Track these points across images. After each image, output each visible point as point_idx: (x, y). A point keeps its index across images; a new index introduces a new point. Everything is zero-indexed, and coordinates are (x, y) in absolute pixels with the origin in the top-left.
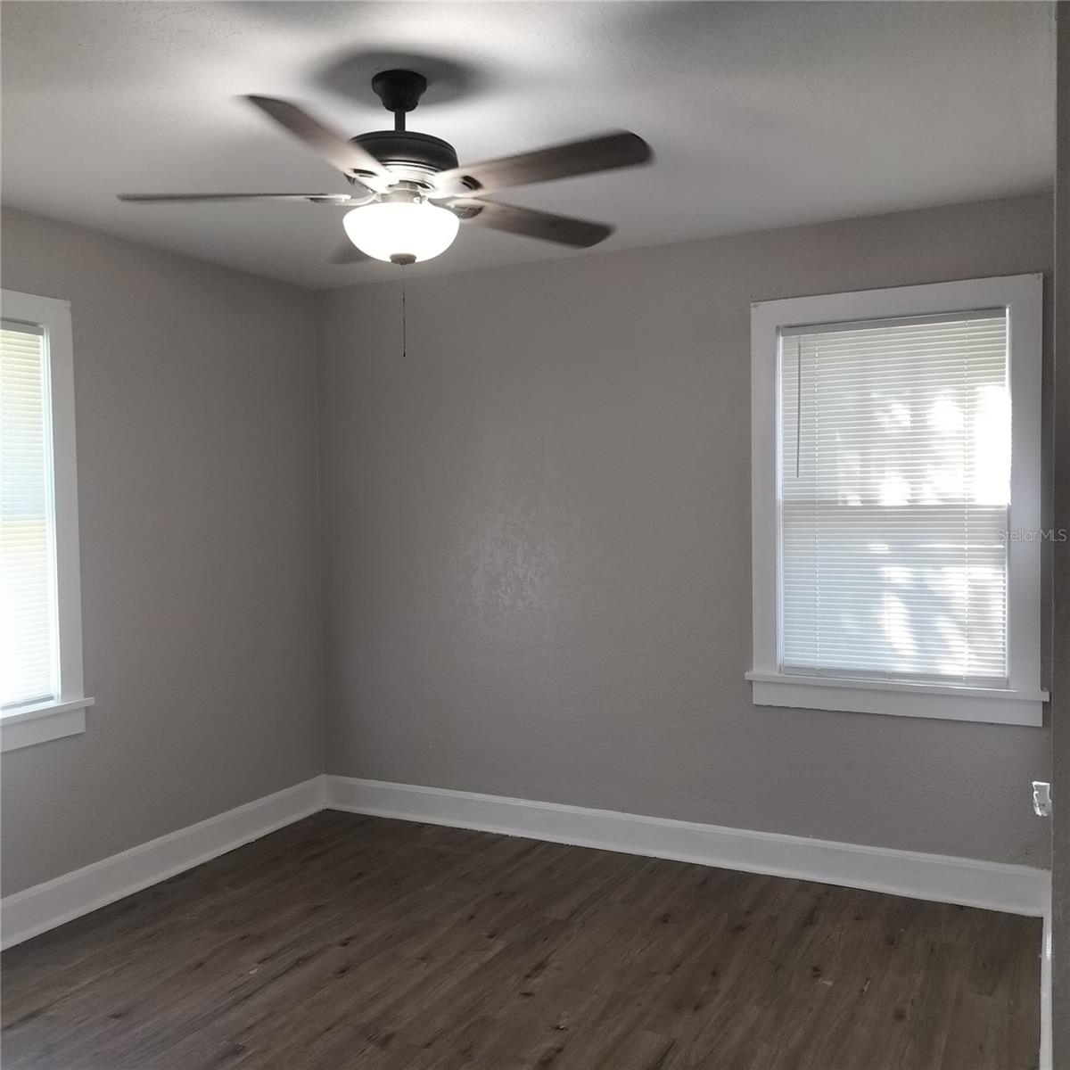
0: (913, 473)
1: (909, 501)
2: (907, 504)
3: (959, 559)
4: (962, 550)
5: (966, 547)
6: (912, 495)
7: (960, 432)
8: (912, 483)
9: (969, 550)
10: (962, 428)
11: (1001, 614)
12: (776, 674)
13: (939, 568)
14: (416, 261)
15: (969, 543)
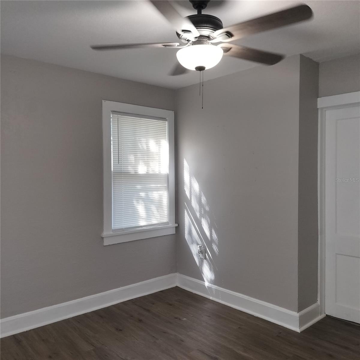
0: (147, 164)
1: (146, 172)
2: (146, 173)
3: (157, 189)
4: (158, 187)
5: (159, 186)
6: (147, 170)
7: (157, 152)
8: (147, 167)
9: (160, 186)
10: (158, 151)
11: (166, 204)
12: (111, 233)
13: (152, 192)
14: (205, 69)
15: (160, 185)
